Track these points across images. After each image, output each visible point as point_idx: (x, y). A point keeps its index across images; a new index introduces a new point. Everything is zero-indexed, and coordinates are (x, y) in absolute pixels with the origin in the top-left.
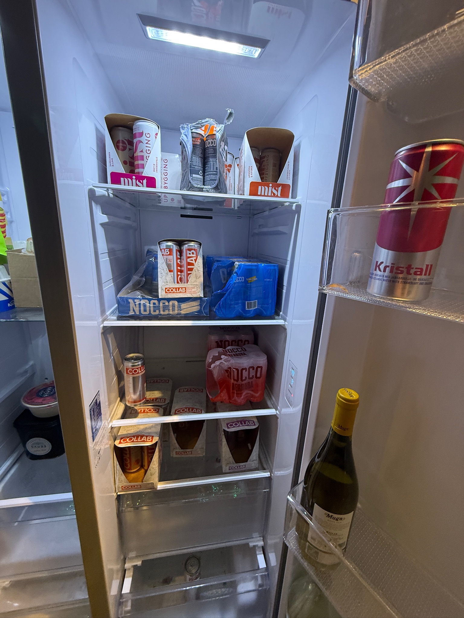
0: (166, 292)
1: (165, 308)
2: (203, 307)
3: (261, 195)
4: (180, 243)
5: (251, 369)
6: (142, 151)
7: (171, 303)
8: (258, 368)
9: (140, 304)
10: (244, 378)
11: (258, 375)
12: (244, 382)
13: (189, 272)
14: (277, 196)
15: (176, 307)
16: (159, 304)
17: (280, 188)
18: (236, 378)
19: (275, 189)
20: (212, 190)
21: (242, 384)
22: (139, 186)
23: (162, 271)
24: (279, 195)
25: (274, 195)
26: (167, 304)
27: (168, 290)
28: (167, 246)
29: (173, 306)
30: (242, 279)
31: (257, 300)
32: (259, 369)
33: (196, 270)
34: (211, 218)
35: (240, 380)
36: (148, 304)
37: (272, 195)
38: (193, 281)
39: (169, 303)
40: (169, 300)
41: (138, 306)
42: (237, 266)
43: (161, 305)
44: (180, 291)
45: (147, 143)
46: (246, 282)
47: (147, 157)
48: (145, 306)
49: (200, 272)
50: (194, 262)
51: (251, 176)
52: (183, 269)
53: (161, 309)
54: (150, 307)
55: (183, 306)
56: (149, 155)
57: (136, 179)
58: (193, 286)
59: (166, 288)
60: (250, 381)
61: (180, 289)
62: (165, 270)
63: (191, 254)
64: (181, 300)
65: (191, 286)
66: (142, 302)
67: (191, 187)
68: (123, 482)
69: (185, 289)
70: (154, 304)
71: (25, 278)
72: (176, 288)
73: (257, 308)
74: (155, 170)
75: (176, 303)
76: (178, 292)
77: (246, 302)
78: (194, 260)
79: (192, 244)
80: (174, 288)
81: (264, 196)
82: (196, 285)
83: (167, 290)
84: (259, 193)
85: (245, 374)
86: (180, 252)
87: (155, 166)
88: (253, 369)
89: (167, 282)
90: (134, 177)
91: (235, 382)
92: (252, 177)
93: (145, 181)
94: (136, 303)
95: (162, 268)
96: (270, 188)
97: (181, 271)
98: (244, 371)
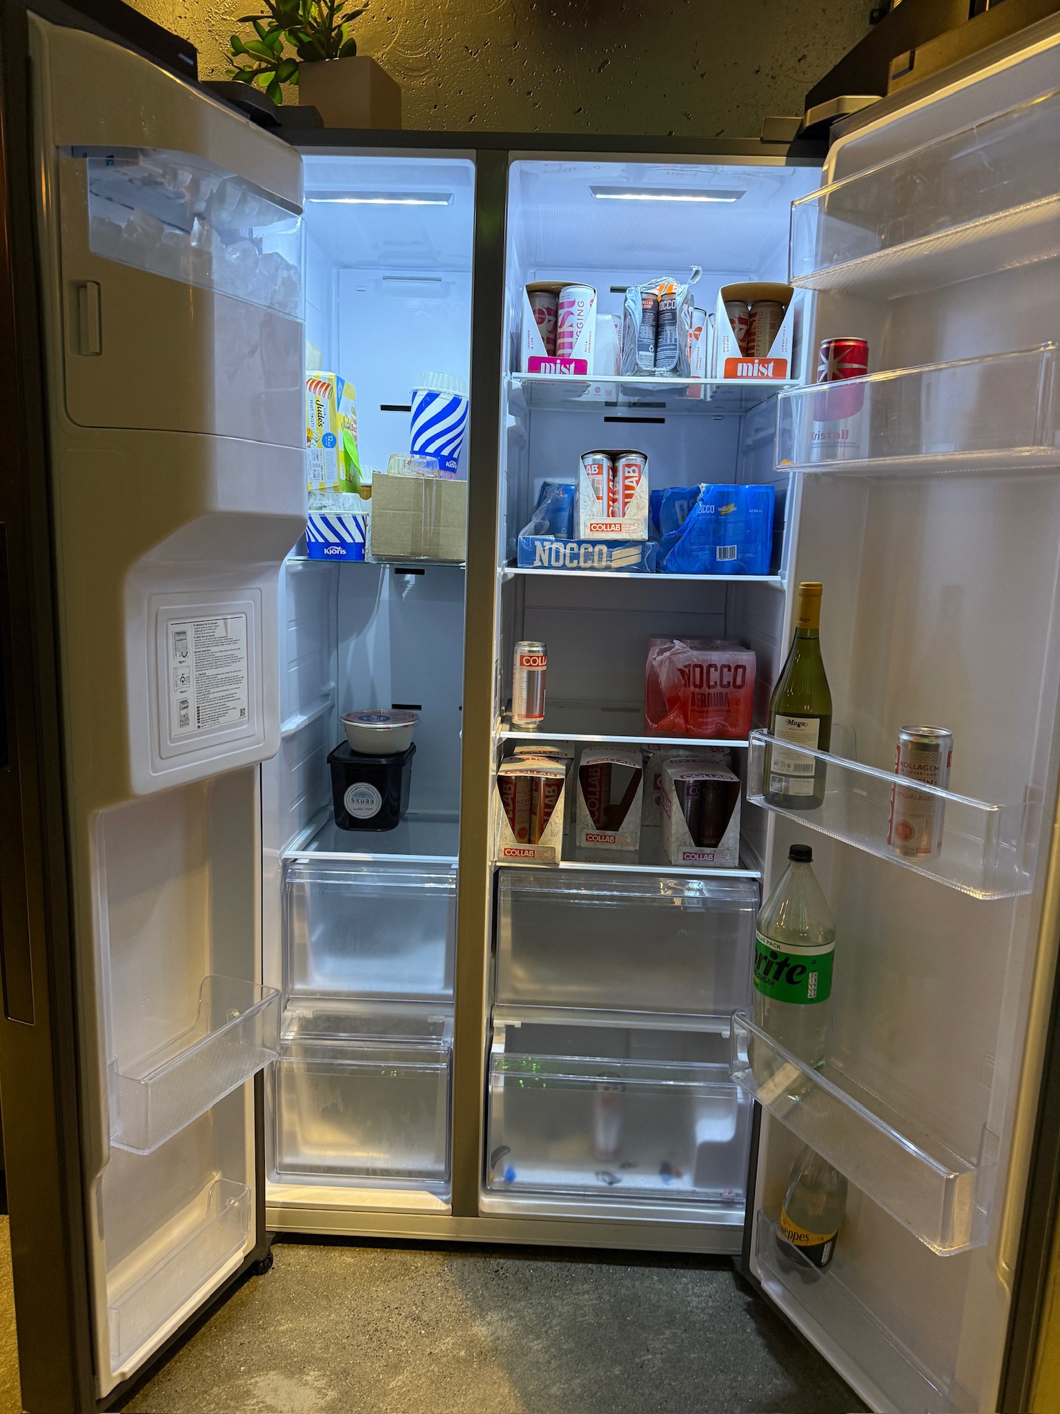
0: (591, 530)
1: (589, 556)
2: (646, 557)
3: (742, 377)
4: (614, 457)
5: (725, 670)
6: (571, 326)
7: (597, 548)
8: (739, 669)
9: (550, 549)
10: (712, 683)
11: (739, 682)
12: (712, 691)
13: (626, 500)
14: (768, 377)
15: (605, 555)
16: (579, 549)
17: (771, 365)
18: (698, 682)
19: (764, 366)
20: (669, 373)
21: (708, 694)
22: (564, 373)
23: (587, 498)
24: (770, 374)
25: (763, 376)
26: (590, 549)
27: (595, 527)
28: (594, 460)
29: (601, 553)
30: (711, 509)
31: (736, 546)
32: (740, 671)
33: (638, 497)
34: (662, 421)
35: (705, 685)
36: (562, 550)
37: (760, 374)
38: (632, 514)
39: (594, 548)
40: (594, 543)
41: (547, 552)
42: (704, 489)
43: (582, 551)
44: (612, 529)
45: (579, 315)
46: (717, 513)
47: (578, 334)
48: (557, 552)
49: (643, 500)
50: (634, 484)
51: (726, 349)
52: (616, 497)
53: (582, 559)
54: (565, 555)
55: (617, 553)
56: (580, 330)
57: (561, 364)
58: (632, 522)
59: (591, 525)
60: (724, 691)
61: (613, 525)
62: (591, 496)
63: (631, 472)
64: (613, 544)
65: (629, 522)
66: (554, 546)
67: (638, 371)
68: (507, 841)
69: (620, 526)
70: (572, 549)
71: (391, 510)
72: (606, 524)
73: (735, 558)
74: (588, 349)
75: (604, 548)
76: (609, 530)
77: (718, 548)
78: (634, 482)
79: (633, 456)
80: (603, 524)
81: (747, 377)
82: (638, 520)
83: (593, 527)
84: (739, 374)
85: (715, 675)
86: (614, 470)
87: (588, 344)
88: (730, 670)
89: (593, 515)
90: (558, 361)
91: (697, 690)
92: (728, 351)
93: (572, 366)
94: (546, 548)
95: (586, 494)
96: (756, 366)
97: (614, 501)
98: (712, 670)
